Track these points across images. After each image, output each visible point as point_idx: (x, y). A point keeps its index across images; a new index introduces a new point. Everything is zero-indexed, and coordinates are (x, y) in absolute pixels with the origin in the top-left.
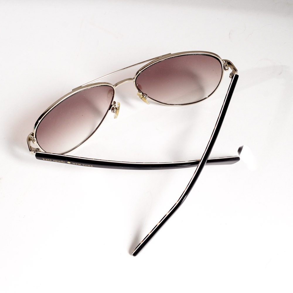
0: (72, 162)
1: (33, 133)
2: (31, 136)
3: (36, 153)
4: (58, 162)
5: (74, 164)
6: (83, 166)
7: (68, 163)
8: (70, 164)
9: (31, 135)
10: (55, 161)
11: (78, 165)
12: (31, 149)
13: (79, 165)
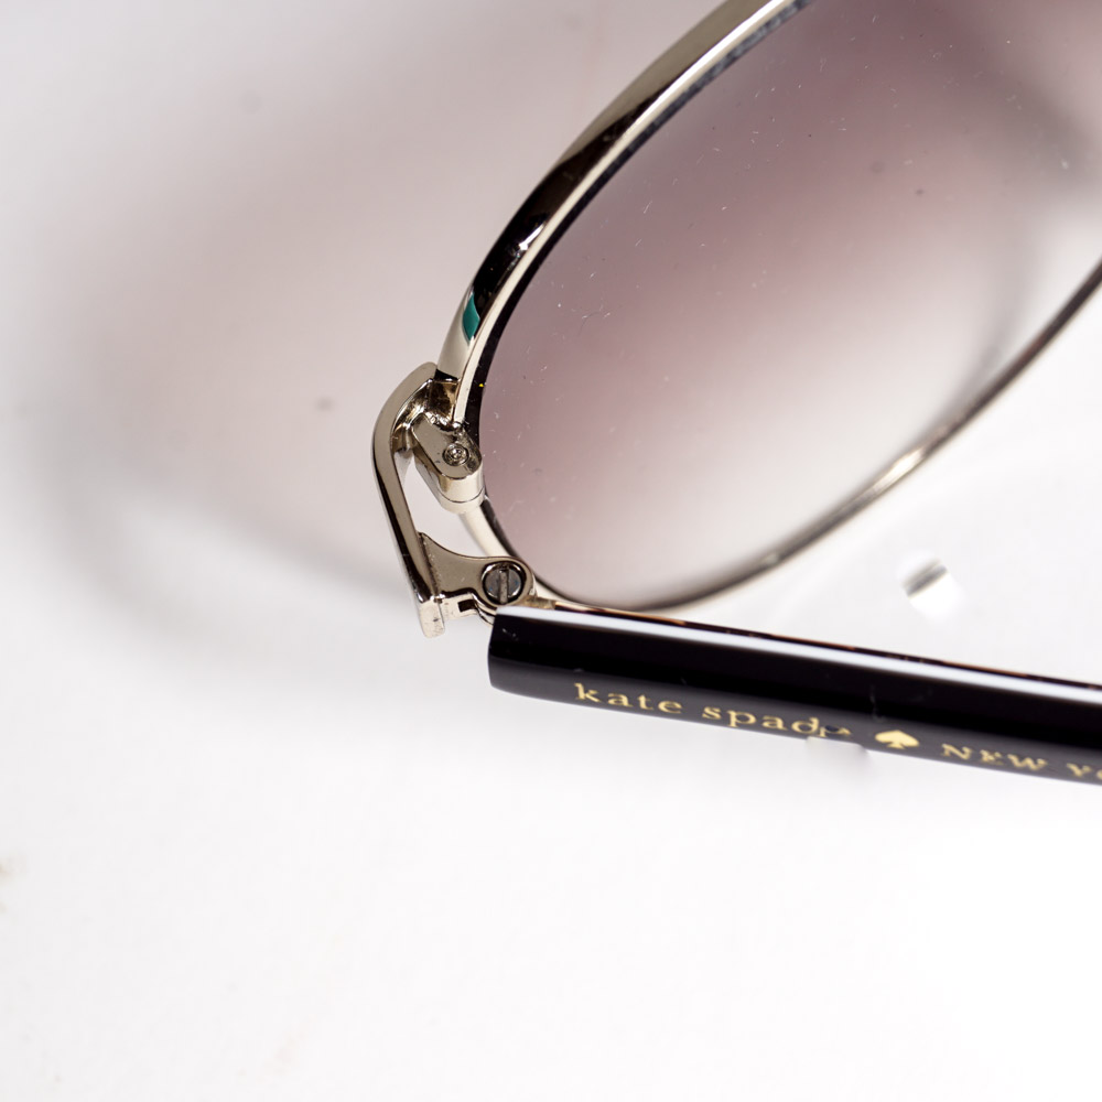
0: (933, 735)
1: (440, 375)
2: (418, 410)
3: (501, 623)
4: (758, 727)
5: (954, 759)
6: (1069, 776)
7: (885, 747)
8: (907, 751)
9: (421, 395)
10: (725, 721)
11: (1009, 767)
12: (429, 565)
13: (1026, 771)
